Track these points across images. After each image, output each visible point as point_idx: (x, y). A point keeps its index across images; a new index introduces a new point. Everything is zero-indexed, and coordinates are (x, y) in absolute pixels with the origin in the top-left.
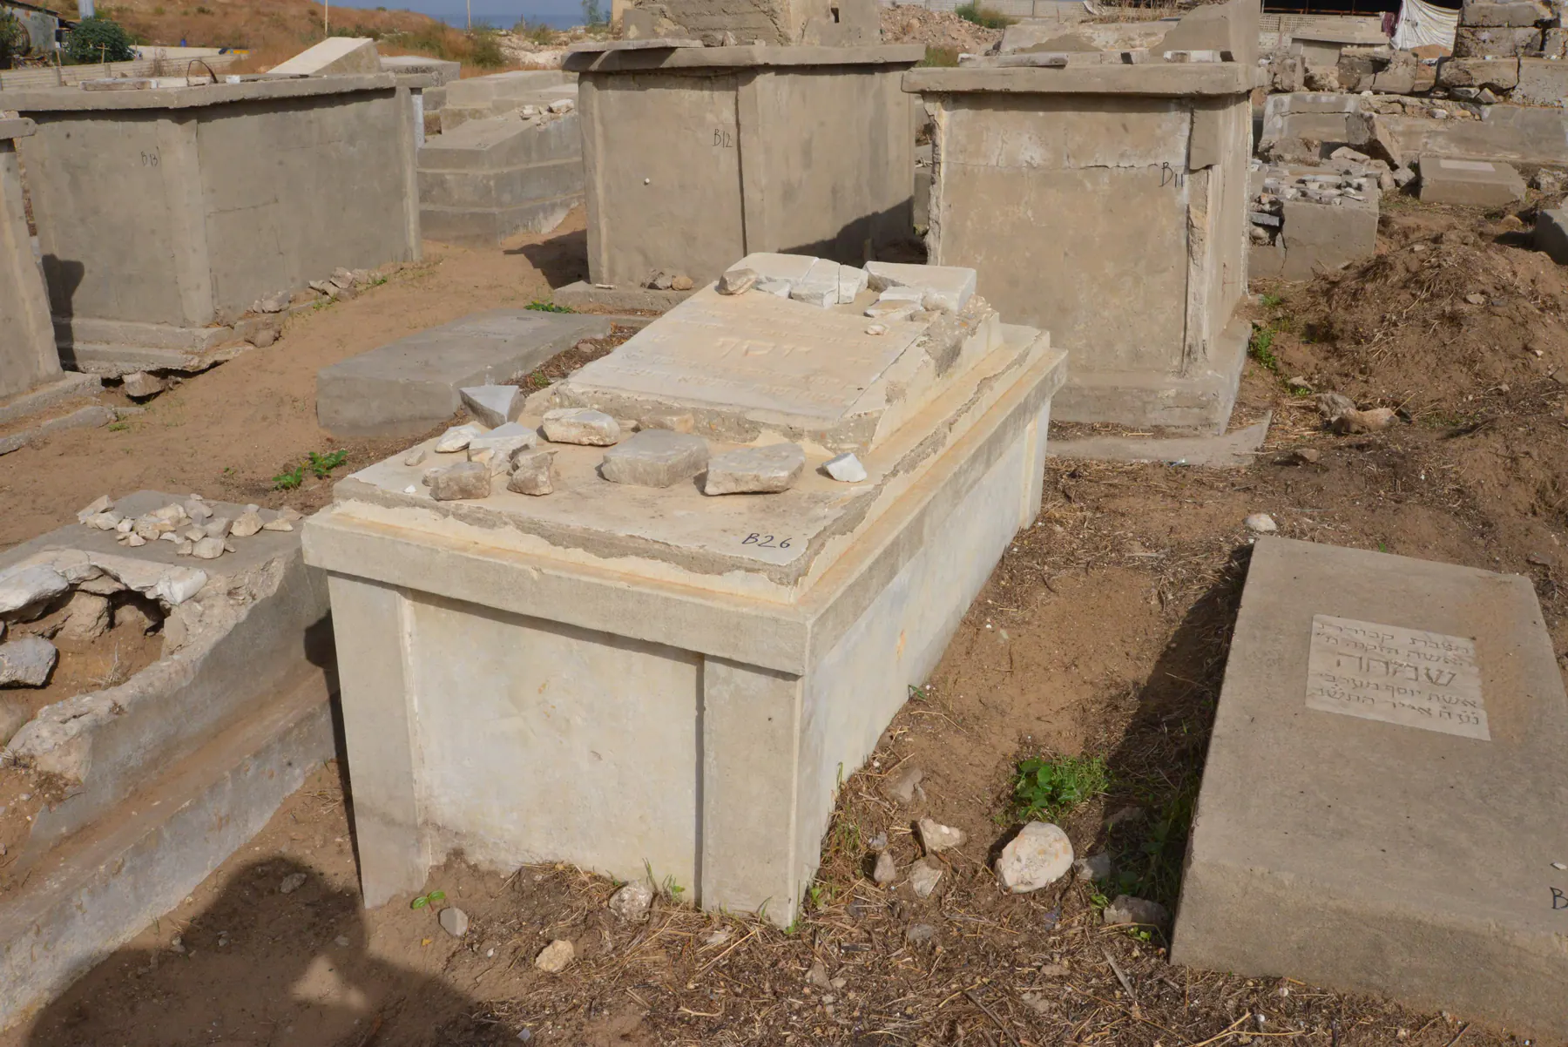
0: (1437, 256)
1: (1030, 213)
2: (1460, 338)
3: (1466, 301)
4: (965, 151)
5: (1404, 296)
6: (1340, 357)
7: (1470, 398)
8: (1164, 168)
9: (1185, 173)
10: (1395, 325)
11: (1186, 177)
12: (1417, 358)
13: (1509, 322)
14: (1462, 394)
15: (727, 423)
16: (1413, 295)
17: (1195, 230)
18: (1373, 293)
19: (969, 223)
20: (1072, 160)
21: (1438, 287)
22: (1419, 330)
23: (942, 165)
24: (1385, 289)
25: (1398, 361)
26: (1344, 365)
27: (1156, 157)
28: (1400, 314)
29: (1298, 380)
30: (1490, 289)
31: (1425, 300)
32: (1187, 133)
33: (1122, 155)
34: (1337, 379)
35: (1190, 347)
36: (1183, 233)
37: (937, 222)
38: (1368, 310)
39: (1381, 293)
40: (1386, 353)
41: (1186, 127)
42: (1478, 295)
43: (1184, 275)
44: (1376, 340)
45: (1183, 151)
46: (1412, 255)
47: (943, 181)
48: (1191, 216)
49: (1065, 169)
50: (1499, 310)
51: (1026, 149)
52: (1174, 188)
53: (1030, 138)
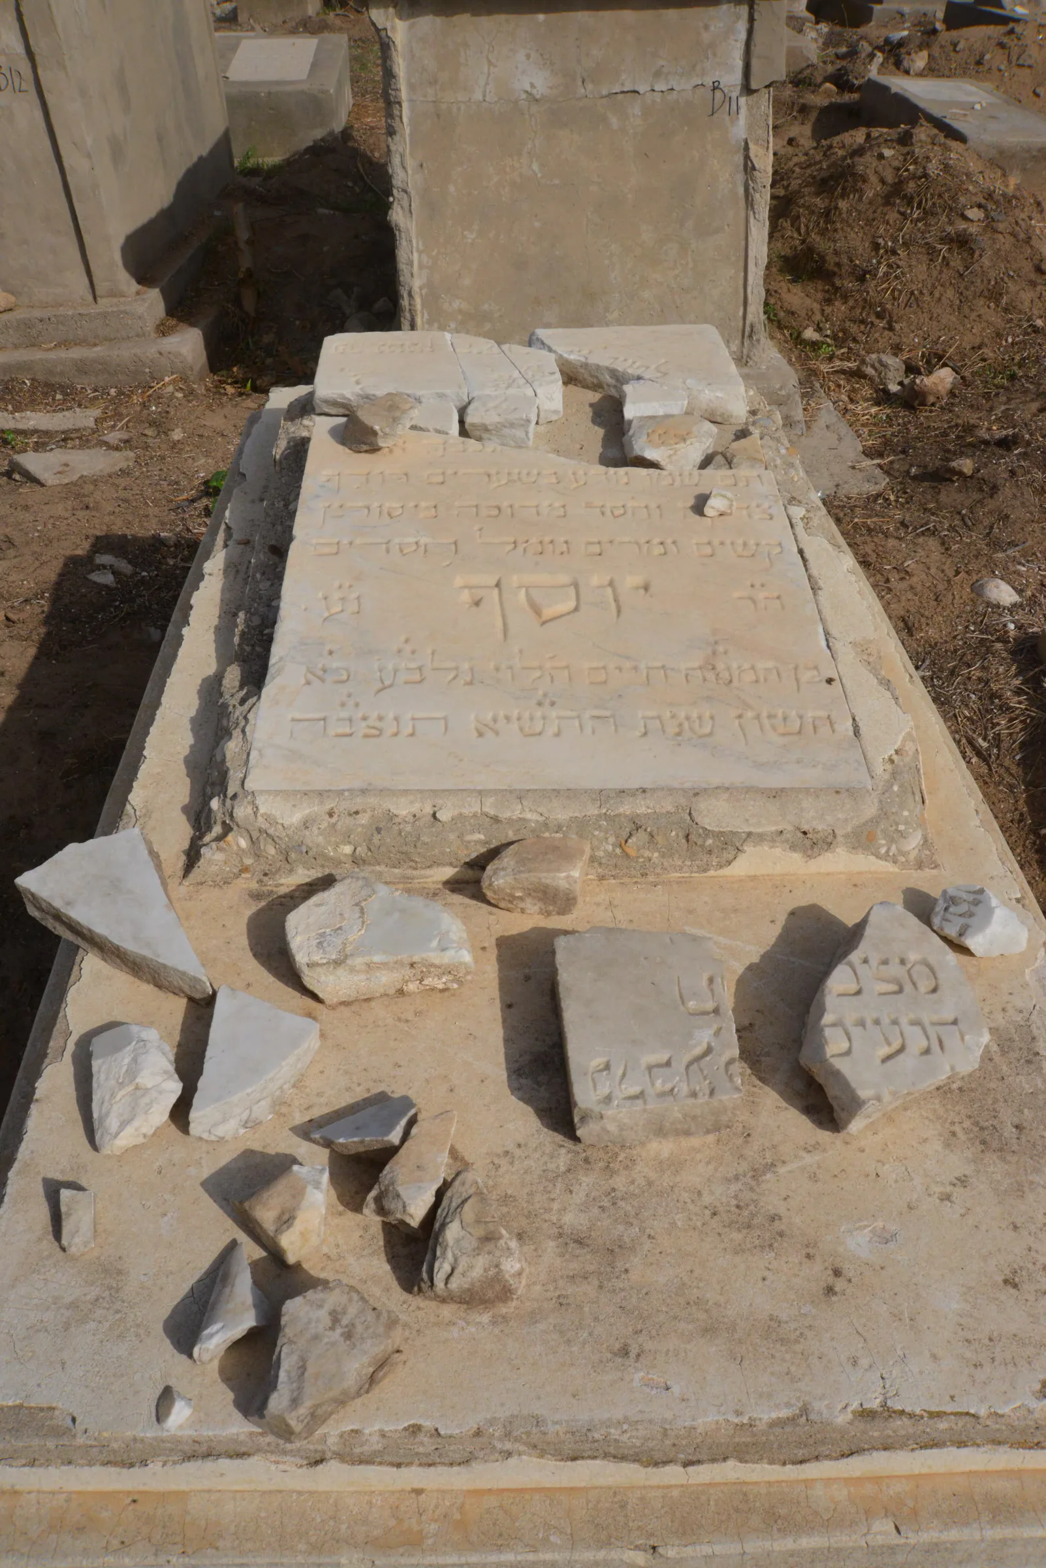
0: (915, 162)
1: (535, 167)
2: (976, 266)
3: (964, 218)
4: (436, 82)
5: (893, 216)
6: (845, 298)
7: (1010, 340)
8: (714, 89)
9: (741, 95)
10: (894, 252)
11: (743, 100)
12: (937, 294)
13: (1012, 239)
14: (999, 335)
15: (659, 839)
16: (903, 214)
17: (756, 173)
18: (849, 212)
19: (452, 188)
20: (590, 86)
21: (929, 203)
22: (925, 258)
23: (405, 105)
24: (861, 207)
25: (917, 299)
26: (852, 308)
27: (704, 73)
28: (895, 240)
29: (810, 334)
30: (983, 202)
31: (918, 220)
32: (743, 36)
33: (658, 74)
34: (854, 329)
35: (752, 327)
36: (740, 177)
37: (405, 191)
38: (853, 235)
39: (859, 212)
40: (900, 292)
41: (742, 27)
42: (976, 209)
43: (743, 236)
44: (880, 274)
45: (739, 64)
46: (883, 162)
47: (408, 131)
48: (752, 155)
49: (579, 99)
50: (1001, 227)
51: (523, 72)
52: (727, 118)
53: (528, 56)
